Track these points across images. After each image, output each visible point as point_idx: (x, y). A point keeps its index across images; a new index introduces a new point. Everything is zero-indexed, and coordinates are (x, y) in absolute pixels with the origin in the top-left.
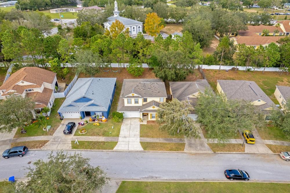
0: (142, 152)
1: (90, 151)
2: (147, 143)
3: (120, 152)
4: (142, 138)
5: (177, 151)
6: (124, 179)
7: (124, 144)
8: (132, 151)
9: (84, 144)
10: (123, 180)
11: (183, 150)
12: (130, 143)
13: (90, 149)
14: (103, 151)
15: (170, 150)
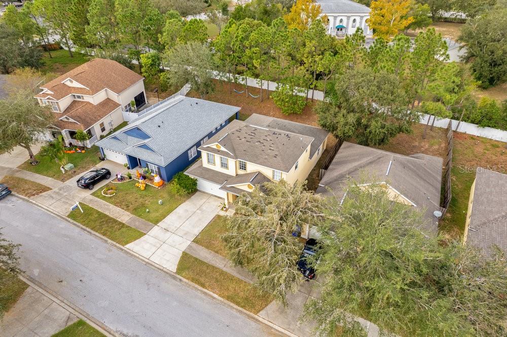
0: (170, 275)
1: (88, 232)
2: (196, 259)
3: (132, 255)
4: (194, 245)
5: (242, 307)
6: (87, 316)
7: (151, 244)
8: (153, 264)
9: (91, 214)
10: (84, 319)
11: (258, 312)
12: (165, 246)
13: (92, 229)
14: (106, 241)
15: (229, 298)
